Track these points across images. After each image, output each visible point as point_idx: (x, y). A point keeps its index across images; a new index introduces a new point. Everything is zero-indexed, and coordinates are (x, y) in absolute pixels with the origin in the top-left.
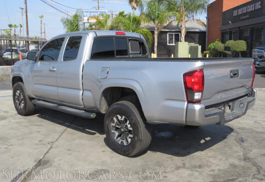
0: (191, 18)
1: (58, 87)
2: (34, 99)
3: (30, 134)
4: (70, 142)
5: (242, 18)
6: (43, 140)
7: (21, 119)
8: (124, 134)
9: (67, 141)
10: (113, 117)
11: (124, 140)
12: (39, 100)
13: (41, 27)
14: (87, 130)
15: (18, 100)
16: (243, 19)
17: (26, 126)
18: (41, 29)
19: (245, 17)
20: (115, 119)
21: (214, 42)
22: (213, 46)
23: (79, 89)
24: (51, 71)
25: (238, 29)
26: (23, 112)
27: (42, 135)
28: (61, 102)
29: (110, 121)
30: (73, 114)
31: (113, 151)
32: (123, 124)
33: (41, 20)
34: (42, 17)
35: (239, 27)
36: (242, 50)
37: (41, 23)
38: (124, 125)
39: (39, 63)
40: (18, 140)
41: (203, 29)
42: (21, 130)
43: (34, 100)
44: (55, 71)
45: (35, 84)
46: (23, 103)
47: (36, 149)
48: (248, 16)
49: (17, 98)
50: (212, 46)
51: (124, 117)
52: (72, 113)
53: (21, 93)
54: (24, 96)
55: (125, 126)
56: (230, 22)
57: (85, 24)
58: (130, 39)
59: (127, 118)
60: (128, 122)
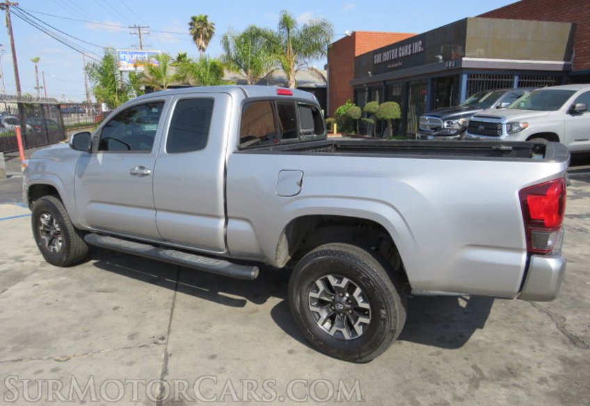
0: (303, 66)
1: (156, 209)
2: (88, 232)
3: (97, 316)
4: (202, 332)
5: (389, 66)
6: (138, 333)
7: (59, 275)
8: (342, 315)
9: (194, 330)
10: (317, 279)
11: (343, 327)
12: (101, 234)
13: (37, 78)
14: (220, 293)
15: (45, 233)
16: (391, 68)
17: (79, 296)
18: (37, 81)
19: (396, 65)
20: (319, 283)
21: (343, 103)
22: (343, 110)
23: (218, 217)
24: (134, 174)
25: (382, 84)
26: (61, 260)
27: (126, 316)
28: (165, 240)
29: (308, 287)
30: (202, 270)
31: (312, 350)
32: (341, 295)
33: (36, 66)
34: (37, 60)
35: (384, 82)
36: (394, 117)
37: (37, 72)
38: (343, 297)
39: (100, 156)
40: (76, 338)
41: (321, 83)
42: (73, 307)
43: (89, 235)
44: (147, 175)
45: (93, 201)
46: (60, 241)
47: (131, 363)
48: (400, 64)
49: (42, 230)
50: (341, 110)
51: (345, 281)
52: (197, 267)
53: (54, 221)
54: (63, 226)
55: (345, 298)
56: (370, 73)
57: (123, 73)
58: (300, 103)
59: (356, 283)
60: (358, 291)
